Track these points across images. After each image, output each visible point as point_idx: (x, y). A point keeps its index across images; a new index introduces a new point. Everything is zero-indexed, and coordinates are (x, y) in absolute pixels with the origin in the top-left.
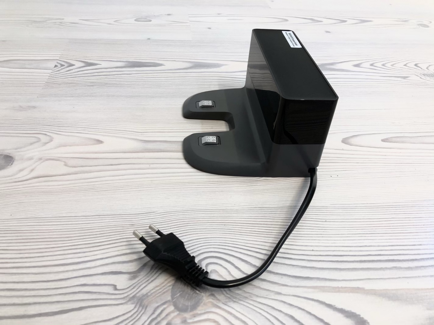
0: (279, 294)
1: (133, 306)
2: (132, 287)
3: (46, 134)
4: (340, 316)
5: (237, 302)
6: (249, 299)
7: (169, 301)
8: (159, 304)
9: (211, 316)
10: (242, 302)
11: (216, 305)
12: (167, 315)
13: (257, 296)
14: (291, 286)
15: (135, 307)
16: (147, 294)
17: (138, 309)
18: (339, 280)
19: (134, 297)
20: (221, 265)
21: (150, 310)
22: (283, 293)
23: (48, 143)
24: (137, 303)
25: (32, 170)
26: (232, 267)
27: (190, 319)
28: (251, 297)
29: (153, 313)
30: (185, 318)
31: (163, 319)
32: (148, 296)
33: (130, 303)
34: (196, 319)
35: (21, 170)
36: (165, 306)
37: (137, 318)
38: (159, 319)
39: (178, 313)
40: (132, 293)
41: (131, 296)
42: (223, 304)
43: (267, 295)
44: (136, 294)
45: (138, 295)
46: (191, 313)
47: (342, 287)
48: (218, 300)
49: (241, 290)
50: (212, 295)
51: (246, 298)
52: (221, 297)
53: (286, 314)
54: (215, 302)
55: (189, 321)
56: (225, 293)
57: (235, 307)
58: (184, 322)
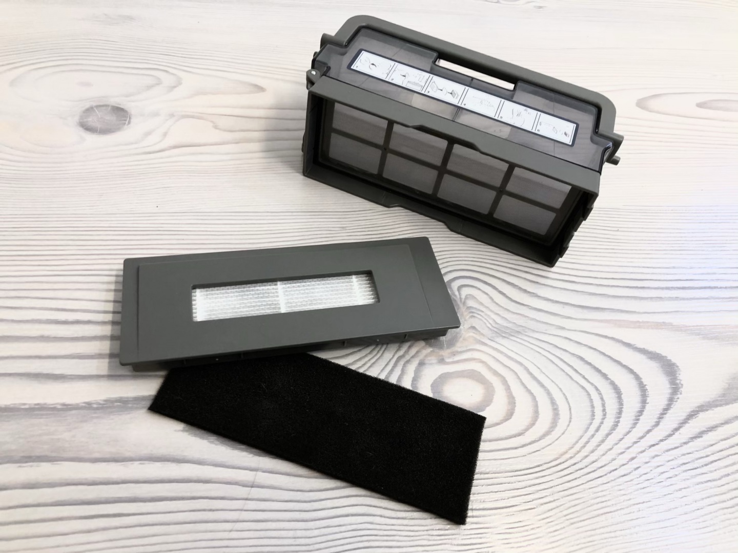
0: (563, 328)
3: (166, 71)
5: (508, 338)
6: (522, 334)
9: (476, 355)
10: (512, 338)
11: (480, 341)
12: (417, 353)
13: (534, 331)
14: (576, 319)
18: (639, 313)
20: (479, 289)
22: (567, 327)
23: (175, 87)
25: (165, 134)
26: (495, 291)
27: (449, 358)
28: (526, 332)
29: (398, 350)
30: (442, 356)
31: (413, 358)
34: (457, 358)
35: (148, 134)
38: (407, 357)
39: (431, 349)
42: (490, 340)
43: (546, 330)
46: (449, 351)
47: (643, 322)
48: (482, 334)
49: (510, 322)
50: (473, 328)
51: (518, 332)
52: (485, 331)
53: (573, 354)
54: (478, 337)
55: (448, 360)
56: (489, 326)
57: (506, 344)
58: (442, 361)
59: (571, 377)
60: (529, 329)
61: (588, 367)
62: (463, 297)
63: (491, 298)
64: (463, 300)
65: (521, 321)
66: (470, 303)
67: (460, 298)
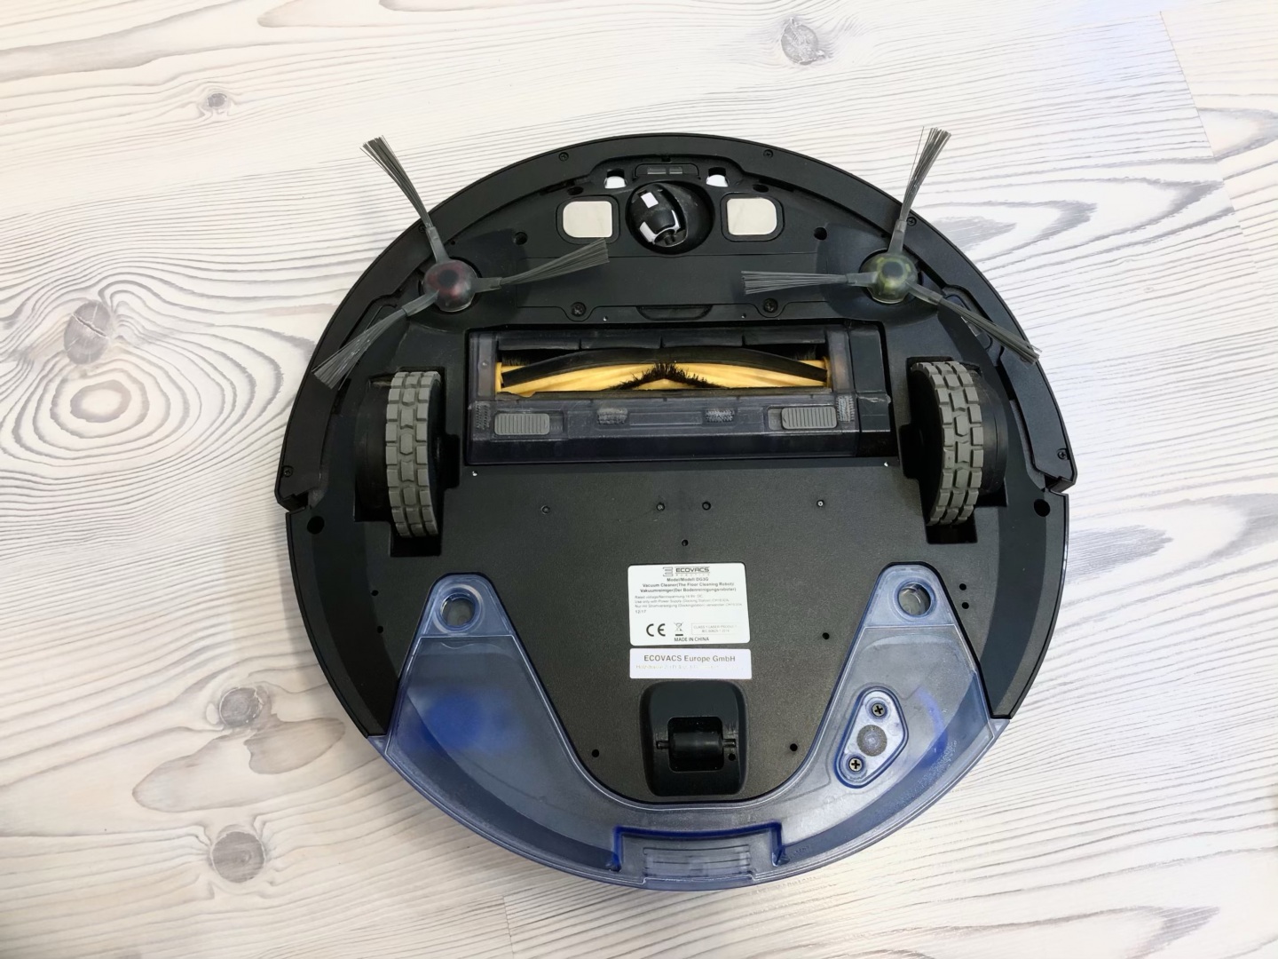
0: (212, 325)
1: (16, 363)
2: (9, 339)
4: (288, 346)
5: (154, 344)
6: (169, 337)
7: (62, 352)
8: (50, 357)
9: (118, 365)
10: (158, 343)
11: (124, 350)
12: (61, 370)
13: (181, 332)
14: (229, 313)
15: (17, 365)
16: (31, 345)
17: (23, 365)
18: (298, 297)
19: (14, 351)
20: (133, 294)
21: (37, 367)
22: (216, 324)
24: (20, 360)
26: (150, 294)
27: (92, 371)
28: (173, 334)
29: (43, 370)
30: (85, 370)
31: (56, 375)
32: (34, 348)
33: (12, 358)
34: (99, 371)
36: (57, 359)
37: (22, 378)
38: (51, 376)
39: (75, 365)
40: (10, 346)
41: (11, 350)
42: (135, 347)
44: (17, 347)
45: (19, 348)
46: (92, 364)
47: (300, 307)
48: (129, 343)
49: (159, 325)
50: (120, 337)
51: (165, 336)
52: (134, 340)
53: (216, 352)
54: (123, 346)
55: (90, 374)
56: (136, 332)
57: (153, 352)
58: (84, 376)
59: (209, 376)
60: (178, 331)
61: (229, 363)
62: (115, 304)
63: (144, 302)
64: (114, 308)
65: (168, 323)
66: (121, 311)
67: (112, 306)
